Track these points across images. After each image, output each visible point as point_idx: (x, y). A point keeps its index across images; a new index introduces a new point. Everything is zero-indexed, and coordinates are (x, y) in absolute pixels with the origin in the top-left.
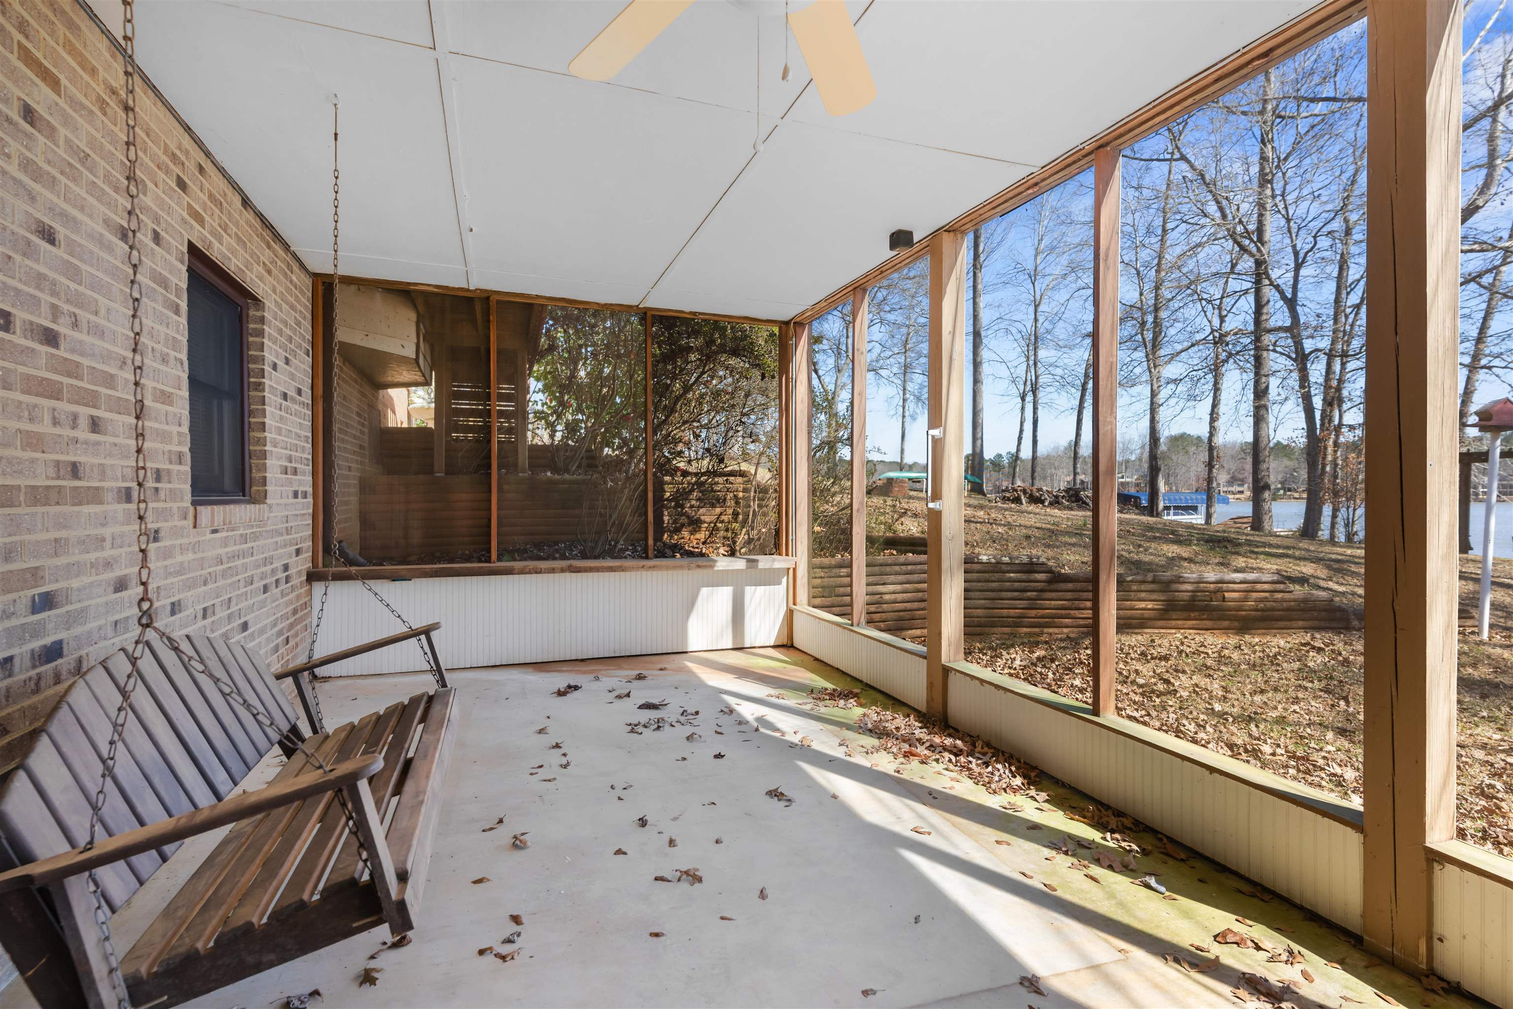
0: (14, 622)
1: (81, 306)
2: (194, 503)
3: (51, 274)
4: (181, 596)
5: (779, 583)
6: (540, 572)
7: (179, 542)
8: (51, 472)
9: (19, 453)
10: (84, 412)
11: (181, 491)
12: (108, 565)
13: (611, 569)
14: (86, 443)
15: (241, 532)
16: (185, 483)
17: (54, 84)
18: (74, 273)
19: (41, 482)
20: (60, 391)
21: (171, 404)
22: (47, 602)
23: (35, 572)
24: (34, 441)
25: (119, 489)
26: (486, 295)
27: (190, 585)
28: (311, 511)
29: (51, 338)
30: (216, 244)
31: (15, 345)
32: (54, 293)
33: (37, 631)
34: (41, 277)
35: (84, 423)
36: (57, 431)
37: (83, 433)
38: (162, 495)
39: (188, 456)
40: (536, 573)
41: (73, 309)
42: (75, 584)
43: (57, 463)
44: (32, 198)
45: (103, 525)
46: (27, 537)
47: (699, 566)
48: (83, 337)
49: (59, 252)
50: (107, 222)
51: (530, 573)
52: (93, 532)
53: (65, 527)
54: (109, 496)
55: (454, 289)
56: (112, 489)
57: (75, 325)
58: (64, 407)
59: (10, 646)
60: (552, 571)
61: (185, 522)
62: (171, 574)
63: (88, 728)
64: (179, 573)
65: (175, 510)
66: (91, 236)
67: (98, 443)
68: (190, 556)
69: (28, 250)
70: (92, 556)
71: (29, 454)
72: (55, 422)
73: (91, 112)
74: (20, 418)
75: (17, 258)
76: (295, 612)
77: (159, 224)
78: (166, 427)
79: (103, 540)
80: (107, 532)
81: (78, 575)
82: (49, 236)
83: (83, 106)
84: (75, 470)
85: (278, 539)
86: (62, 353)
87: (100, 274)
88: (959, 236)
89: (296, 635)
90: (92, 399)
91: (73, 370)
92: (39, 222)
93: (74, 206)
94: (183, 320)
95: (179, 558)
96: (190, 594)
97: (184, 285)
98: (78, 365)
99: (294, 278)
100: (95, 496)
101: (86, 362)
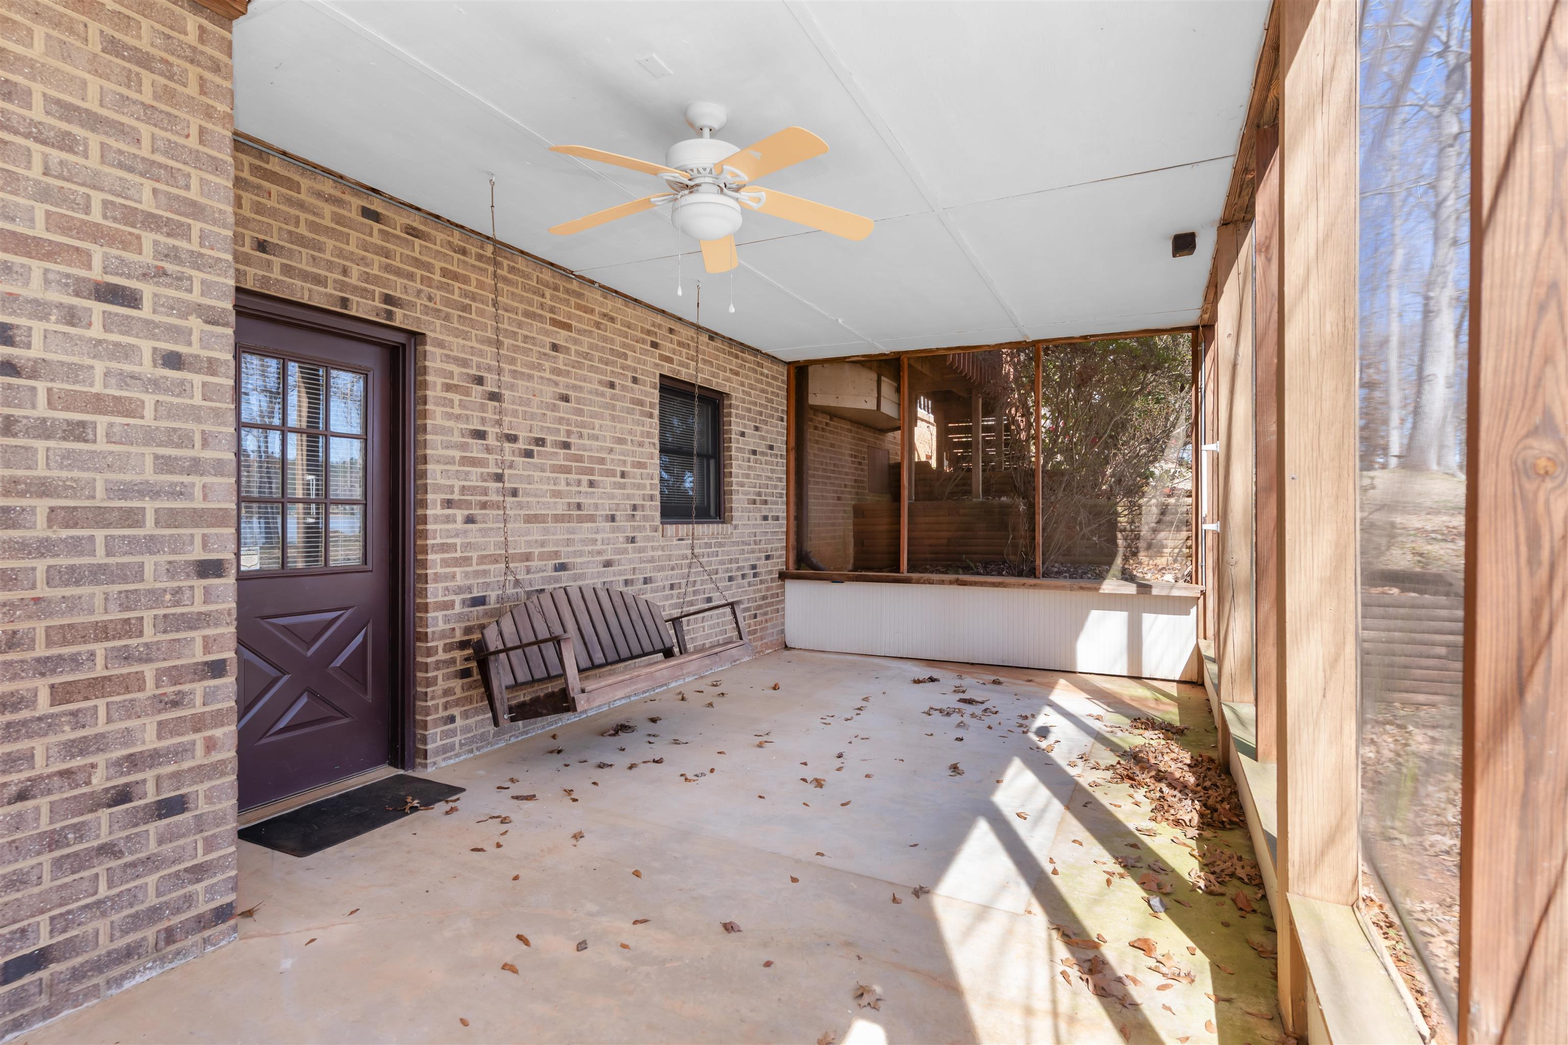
0: (545, 574)
1: (585, 427)
2: (662, 523)
3: (566, 416)
4: (652, 575)
5: (1188, 613)
6: (932, 583)
7: (651, 544)
8: (565, 507)
9: (549, 500)
10: (585, 478)
11: (652, 516)
12: (599, 553)
13: (994, 585)
14: (586, 493)
15: (706, 541)
16: (656, 511)
17: (567, 327)
18: (580, 412)
19: (560, 512)
20: (571, 469)
21: (646, 468)
22: (562, 567)
23: (556, 553)
24: (557, 494)
25: (607, 515)
26: (897, 356)
27: (661, 569)
28: (785, 529)
29: (566, 445)
30: (684, 370)
31: (547, 452)
32: (568, 425)
33: (557, 580)
34: (561, 418)
35: (585, 483)
36: (569, 488)
37: (584, 488)
38: (638, 518)
39: (658, 497)
40: (930, 583)
41: (579, 429)
42: (579, 560)
43: (569, 504)
44: (556, 384)
45: (596, 533)
46: (552, 537)
47: (1082, 588)
48: (586, 442)
49: (572, 404)
50: (600, 382)
51: (924, 583)
52: (590, 536)
53: (573, 533)
54: (599, 519)
55: (875, 355)
56: (602, 516)
57: (581, 436)
58: (573, 477)
59: (543, 584)
60: (942, 582)
61: (656, 534)
62: (644, 561)
63: (531, 615)
64: (650, 562)
65: (648, 527)
66: (590, 392)
67: (594, 493)
68: (660, 553)
69: (554, 408)
70: (590, 548)
71: (554, 500)
72: (568, 484)
73: (591, 331)
74: (549, 484)
75: (549, 413)
76: (764, 598)
77: (636, 372)
78: (641, 481)
79: (596, 540)
80: (599, 537)
81: (581, 556)
82: (566, 399)
83: (585, 331)
84: (579, 506)
85: (746, 548)
86: (572, 451)
87: (596, 409)
88: (1242, 226)
89: (766, 614)
90: (591, 471)
91: (579, 459)
92: (560, 394)
93: (580, 381)
94: (656, 421)
95: (651, 553)
96: (659, 574)
97: (657, 401)
98: (582, 456)
99: (766, 371)
100: (592, 519)
101: (586, 454)
